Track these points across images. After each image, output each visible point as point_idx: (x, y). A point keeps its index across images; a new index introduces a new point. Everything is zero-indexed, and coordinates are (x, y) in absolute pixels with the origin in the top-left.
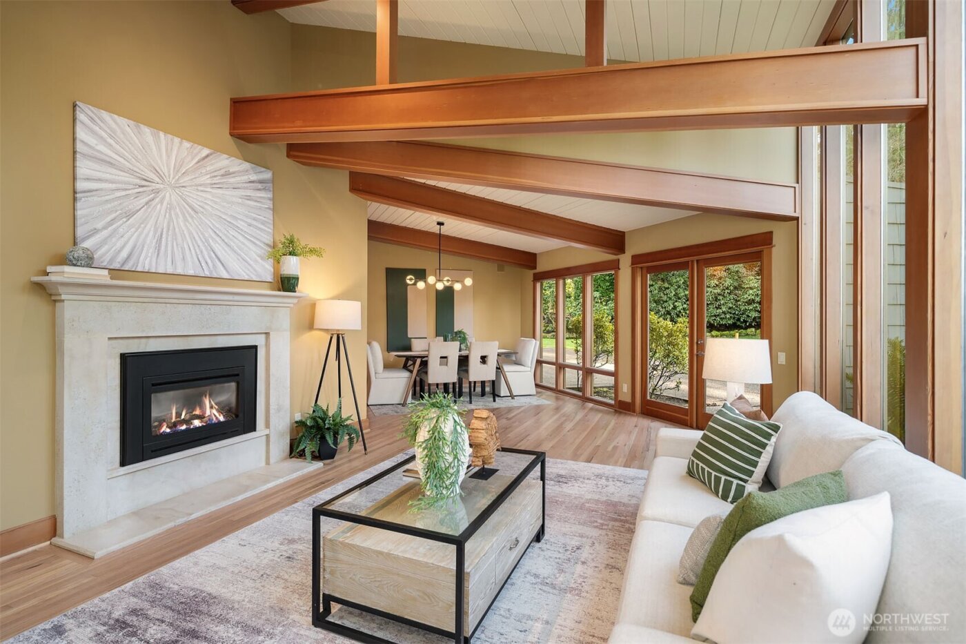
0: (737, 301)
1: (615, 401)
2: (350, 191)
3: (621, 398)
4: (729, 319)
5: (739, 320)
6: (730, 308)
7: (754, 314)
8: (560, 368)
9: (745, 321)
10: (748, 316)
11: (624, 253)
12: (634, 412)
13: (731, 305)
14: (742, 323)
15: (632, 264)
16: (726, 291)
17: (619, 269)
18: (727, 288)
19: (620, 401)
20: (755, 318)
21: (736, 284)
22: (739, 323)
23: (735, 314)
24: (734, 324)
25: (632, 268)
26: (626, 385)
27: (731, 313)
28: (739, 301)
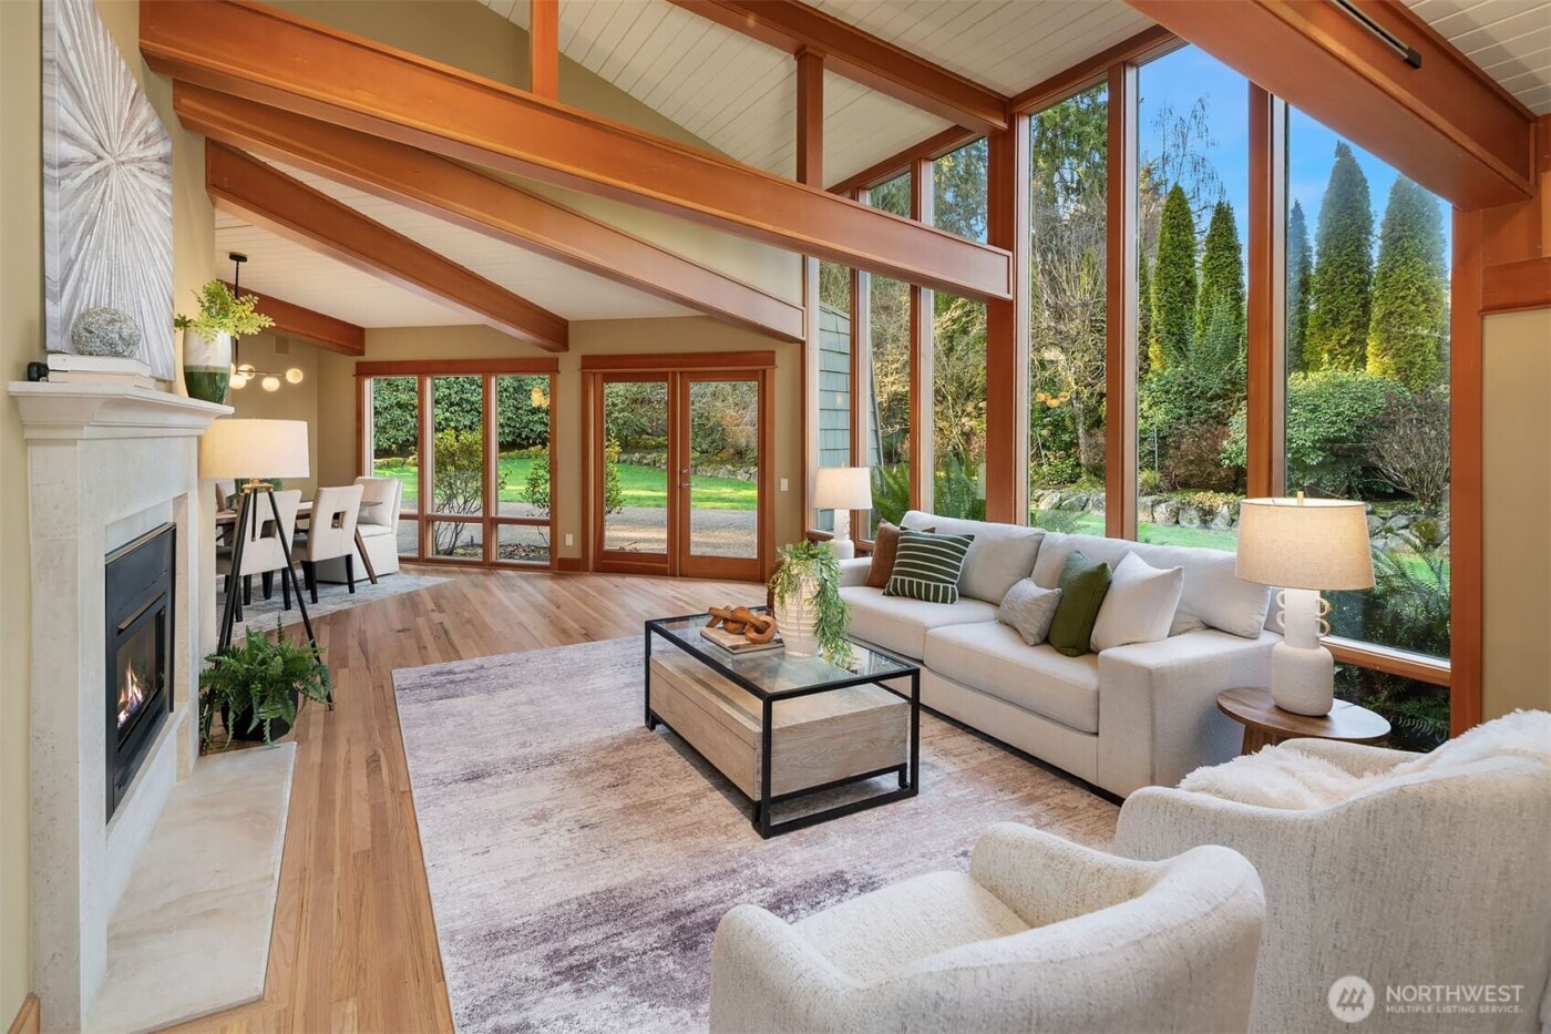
0: (518, 409)
1: (551, 561)
2: (207, 187)
3: (562, 554)
4: (508, 434)
5: (520, 435)
6: (509, 419)
7: (539, 428)
8: (428, 522)
9: (528, 438)
10: (532, 430)
11: (567, 350)
12: (587, 571)
13: (510, 415)
14: (523, 439)
15: (583, 368)
16: (505, 394)
17: (558, 372)
18: (506, 390)
19: (560, 559)
20: (540, 433)
21: (516, 384)
22: (518, 440)
23: (515, 427)
24: (514, 441)
25: (583, 373)
26: (571, 536)
27: (510, 426)
28: (520, 408)
